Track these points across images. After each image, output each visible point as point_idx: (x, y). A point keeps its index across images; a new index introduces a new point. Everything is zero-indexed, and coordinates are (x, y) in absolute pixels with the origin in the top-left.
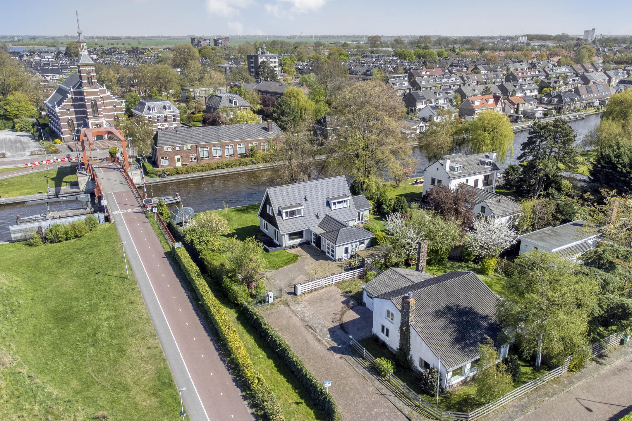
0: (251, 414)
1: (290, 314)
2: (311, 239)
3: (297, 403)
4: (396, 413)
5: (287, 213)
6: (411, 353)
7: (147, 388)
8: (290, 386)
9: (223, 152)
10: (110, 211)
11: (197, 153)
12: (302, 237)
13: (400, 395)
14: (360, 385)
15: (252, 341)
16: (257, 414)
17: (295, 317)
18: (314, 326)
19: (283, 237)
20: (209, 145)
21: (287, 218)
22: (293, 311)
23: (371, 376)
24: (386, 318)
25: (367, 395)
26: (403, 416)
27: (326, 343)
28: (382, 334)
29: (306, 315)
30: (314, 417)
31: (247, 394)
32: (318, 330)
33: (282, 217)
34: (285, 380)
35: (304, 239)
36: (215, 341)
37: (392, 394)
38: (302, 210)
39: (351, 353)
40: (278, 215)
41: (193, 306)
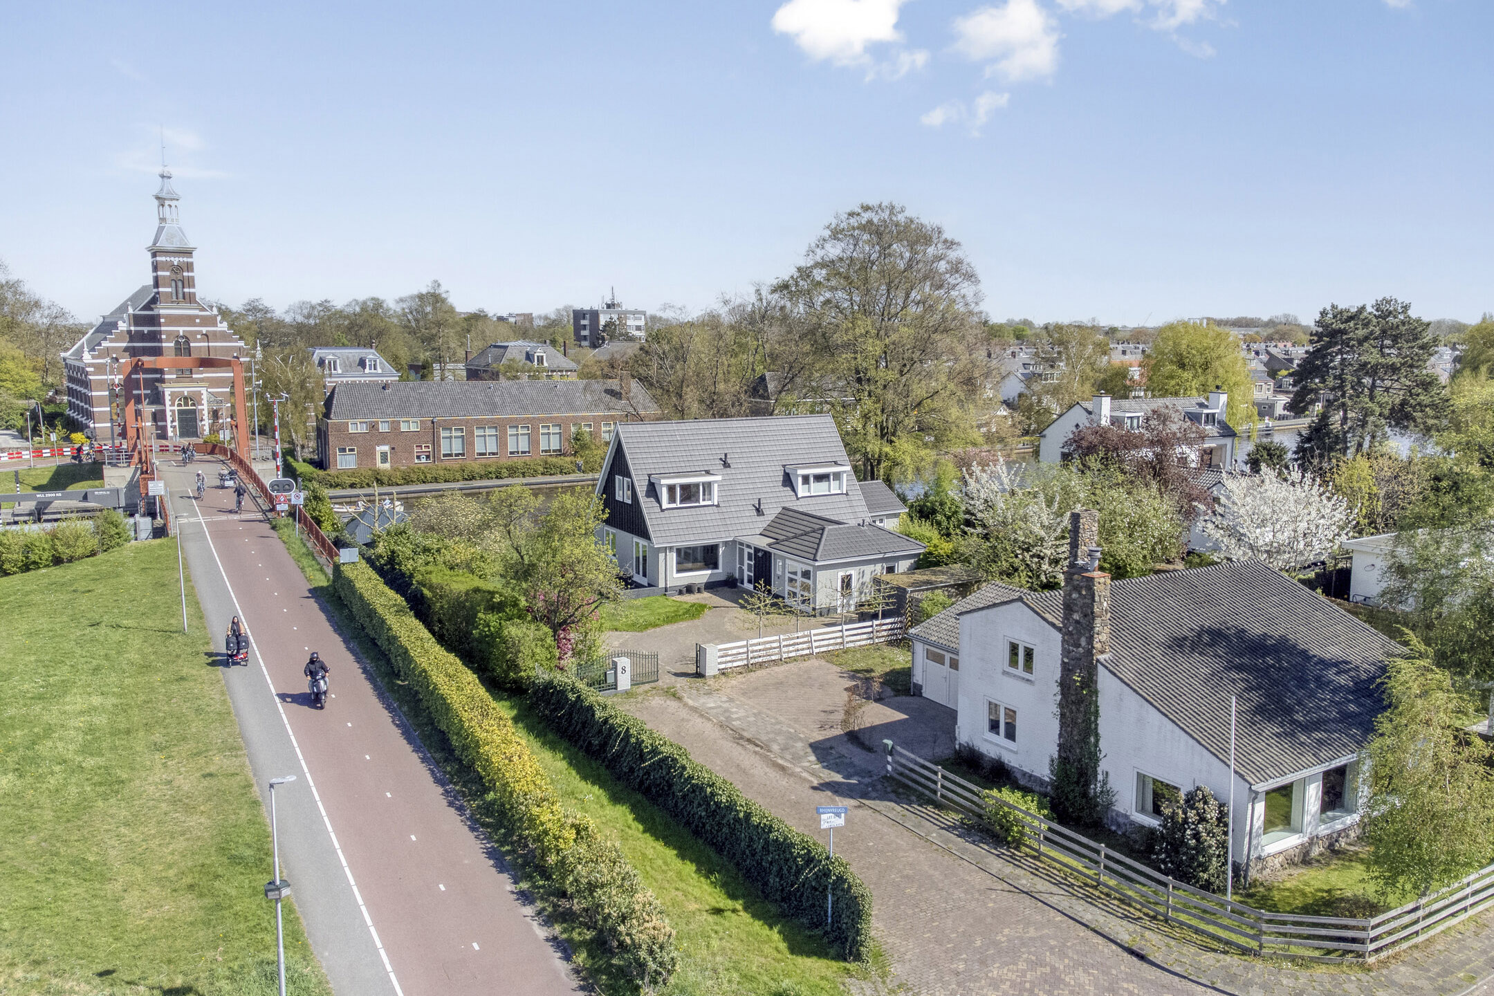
0: (547, 940)
1: (684, 713)
2: (741, 570)
3: (718, 911)
4: (1084, 941)
5: (671, 489)
6: (1103, 766)
7: (171, 873)
8: (690, 868)
9: (502, 442)
10: (171, 519)
11: (435, 442)
12: (715, 566)
13: (1091, 892)
14: (936, 869)
15: (562, 765)
16: (570, 940)
17: (699, 720)
18: (764, 738)
19: (662, 556)
20: (467, 421)
21: (673, 506)
22: (694, 709)
23: (972, 847)
24: (1005, 673)
25: (966, 892)
26: (1114, 947)
27: (805, 775)
28: (992, 736)
29: (734, 716)
30: (783, 946)
31: (534, 886)
32: (775, 747)
33: (658, 501)
34: (671, 853)
35: (720, 570)
36: (437, 763)
37: (1055, 889)
38: (715, 487)
39: (892, 796)
40: (648, 495)
41: (376, 687)
